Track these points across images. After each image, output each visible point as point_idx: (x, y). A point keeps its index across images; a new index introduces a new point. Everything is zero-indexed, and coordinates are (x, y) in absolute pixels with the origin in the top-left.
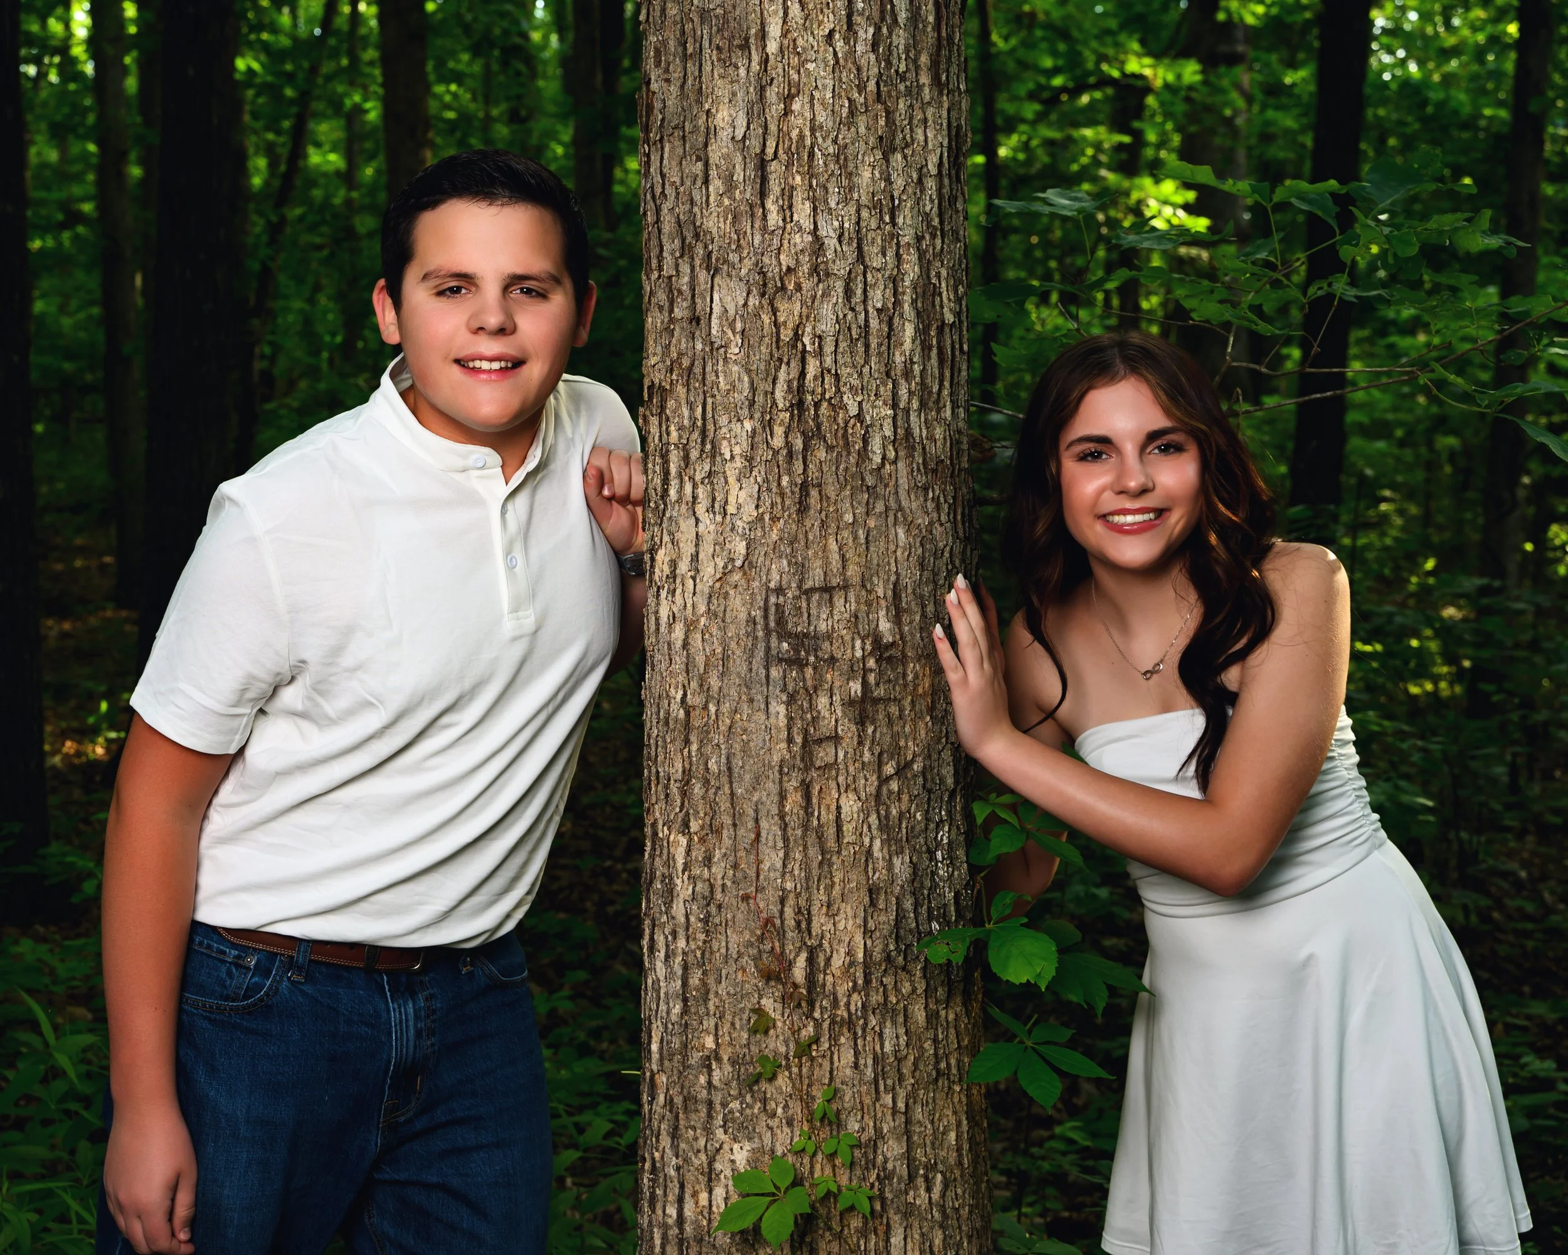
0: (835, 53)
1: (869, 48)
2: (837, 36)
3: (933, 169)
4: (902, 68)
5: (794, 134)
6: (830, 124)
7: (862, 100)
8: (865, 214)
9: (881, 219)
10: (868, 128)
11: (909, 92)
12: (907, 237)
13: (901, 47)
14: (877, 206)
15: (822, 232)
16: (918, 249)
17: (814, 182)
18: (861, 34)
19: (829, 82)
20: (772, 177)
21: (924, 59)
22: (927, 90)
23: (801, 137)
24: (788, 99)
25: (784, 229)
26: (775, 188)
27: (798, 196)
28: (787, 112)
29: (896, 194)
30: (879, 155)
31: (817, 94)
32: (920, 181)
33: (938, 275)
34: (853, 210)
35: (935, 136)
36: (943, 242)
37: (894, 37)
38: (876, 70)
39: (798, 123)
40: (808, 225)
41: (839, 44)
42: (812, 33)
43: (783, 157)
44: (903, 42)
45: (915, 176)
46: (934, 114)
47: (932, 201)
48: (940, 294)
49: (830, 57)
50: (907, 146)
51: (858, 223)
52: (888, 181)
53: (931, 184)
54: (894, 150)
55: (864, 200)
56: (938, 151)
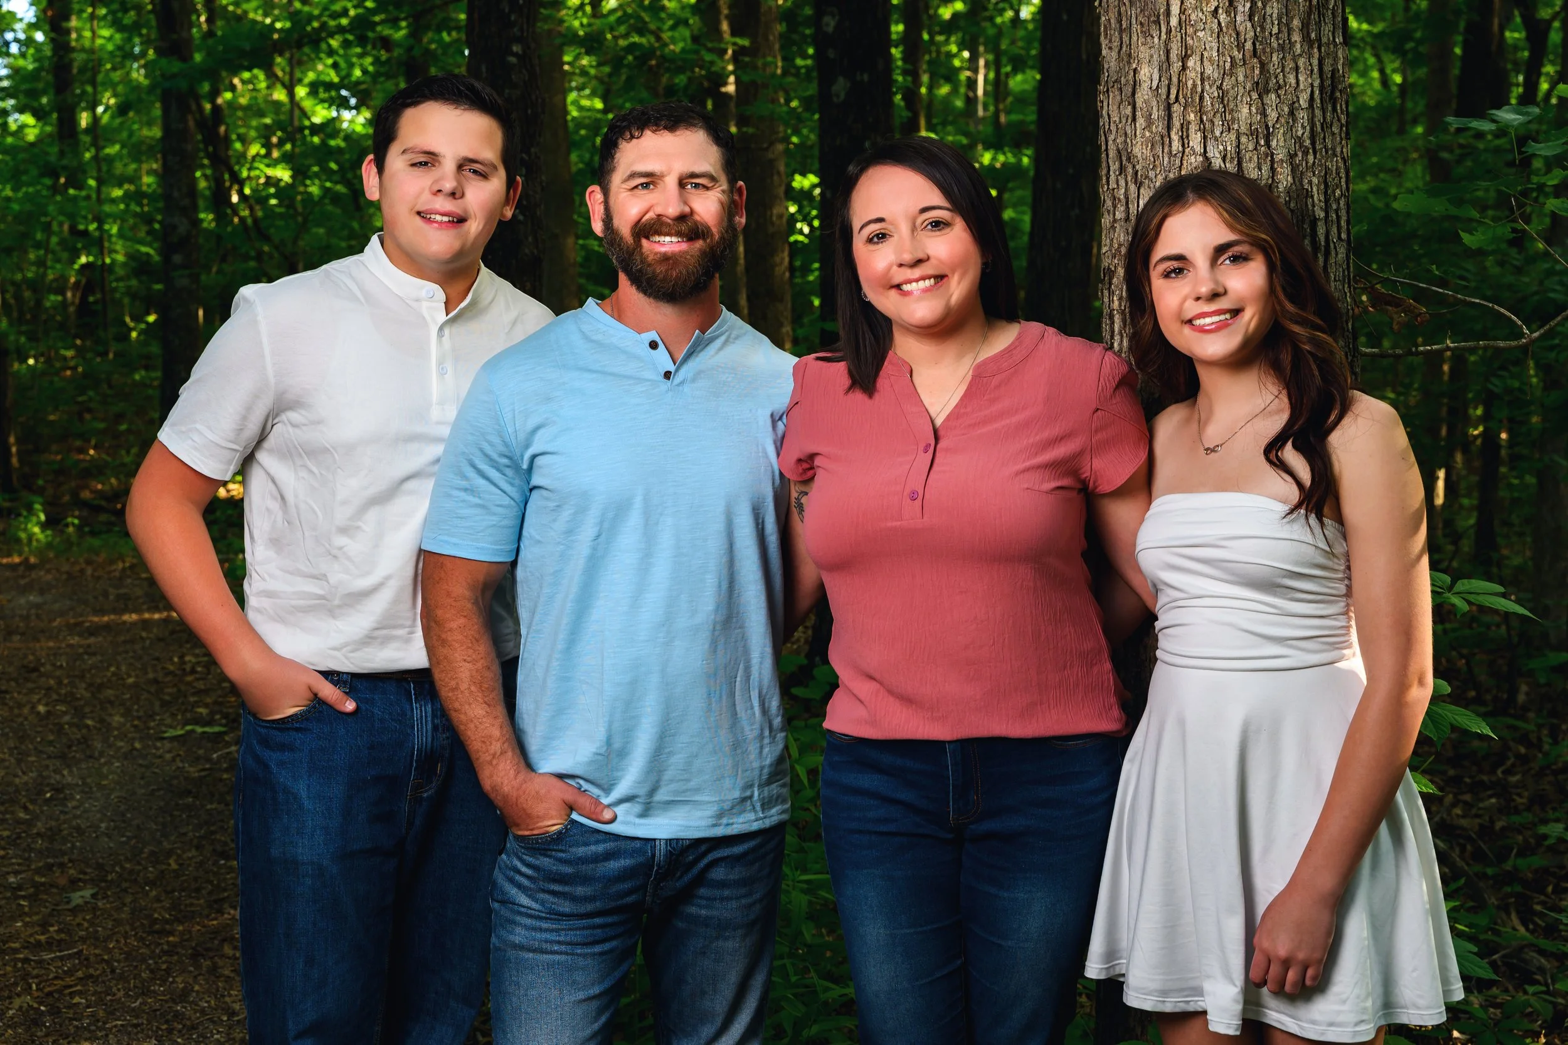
0: (1219, 24)
1: (1247, 18)
2: (1220, 11)
3: (1303, 102)
4: (1275, 30)
5: (1190, 83)
6: (1216, 75)
7: (1241, 56)
8: (1244, 139)
9: (1257, 142)
10: (1246, 76)
11: (1282, 48)
12: (1280, 155)
13: (1275, 15)
14: (1253, 133)
15: (1210, 154)
16: (1291, 163)
17: (1205, 118)
18: (1240, 8)
19: (1215, 45)
20: (1175, 115)
21: (1296, 23)
22: (1298, 46)
23: (1194, 85)
24: (1184, 58)
25: (1184, 152)
26: (1176, 123)
27: (1193, 127)
28: (1184, 68)
29: (1270, 124)
30: (1255, 96)
31: (1206, 54)
32: (1292, 113)
33: (1310, 182)
34: (1233, 137)
35: (1306, 79)
36: (1315, 158)
37: (1268, 9)
38: (1252, 34)
39: (1192, 76)
40: (1199, 149)
41: (1222, 17)
42: (1202, 10)
43: (1182, 101)
44: (1276, 11)
45: (1286, 109)
46: (1305, 63)
47: (1304, 127)
48: (1312, 197)
49: (1215, 26)
50: (1280, 87)
51: (1238, 146)
52: (1264, 114)
53: (1302, 116)
54: (1268, 92)
55: (1243, 129)
56: (1309, 91)
